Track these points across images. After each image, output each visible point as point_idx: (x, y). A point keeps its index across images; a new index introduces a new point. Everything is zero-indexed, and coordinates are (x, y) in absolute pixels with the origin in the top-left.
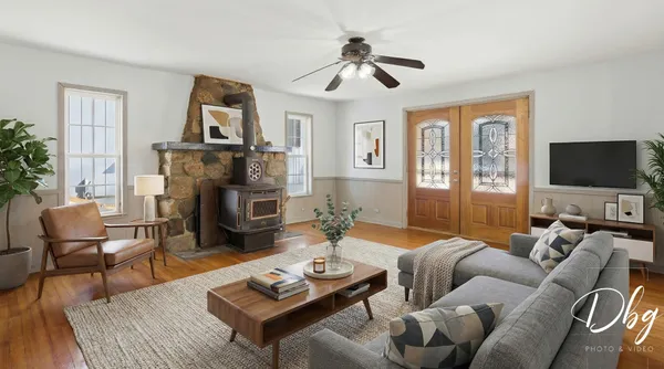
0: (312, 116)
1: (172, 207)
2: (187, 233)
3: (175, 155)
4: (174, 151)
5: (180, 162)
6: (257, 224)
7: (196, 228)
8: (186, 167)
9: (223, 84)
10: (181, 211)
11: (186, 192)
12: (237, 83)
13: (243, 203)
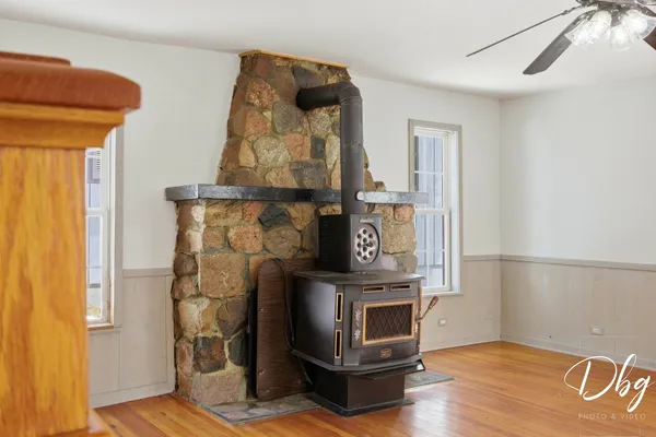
0: (458, 129)
1: (204, 313)
2: (230, 367)
3: (213, 211)
4: (210, 202)
5: (222, 223)
6: (372, 356)
7: (248, 359)
8: (231, 234)
9: (296, 68)
10: (221, 322)
11: (232, 284)
12: (320, 66)
13: (346, 312)
